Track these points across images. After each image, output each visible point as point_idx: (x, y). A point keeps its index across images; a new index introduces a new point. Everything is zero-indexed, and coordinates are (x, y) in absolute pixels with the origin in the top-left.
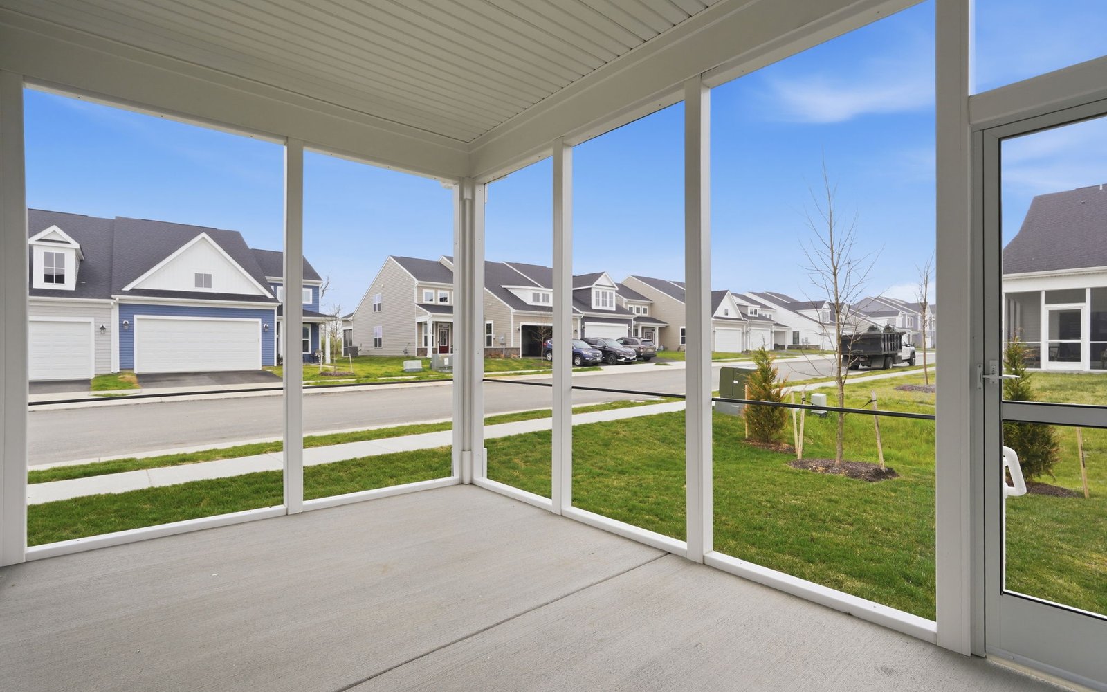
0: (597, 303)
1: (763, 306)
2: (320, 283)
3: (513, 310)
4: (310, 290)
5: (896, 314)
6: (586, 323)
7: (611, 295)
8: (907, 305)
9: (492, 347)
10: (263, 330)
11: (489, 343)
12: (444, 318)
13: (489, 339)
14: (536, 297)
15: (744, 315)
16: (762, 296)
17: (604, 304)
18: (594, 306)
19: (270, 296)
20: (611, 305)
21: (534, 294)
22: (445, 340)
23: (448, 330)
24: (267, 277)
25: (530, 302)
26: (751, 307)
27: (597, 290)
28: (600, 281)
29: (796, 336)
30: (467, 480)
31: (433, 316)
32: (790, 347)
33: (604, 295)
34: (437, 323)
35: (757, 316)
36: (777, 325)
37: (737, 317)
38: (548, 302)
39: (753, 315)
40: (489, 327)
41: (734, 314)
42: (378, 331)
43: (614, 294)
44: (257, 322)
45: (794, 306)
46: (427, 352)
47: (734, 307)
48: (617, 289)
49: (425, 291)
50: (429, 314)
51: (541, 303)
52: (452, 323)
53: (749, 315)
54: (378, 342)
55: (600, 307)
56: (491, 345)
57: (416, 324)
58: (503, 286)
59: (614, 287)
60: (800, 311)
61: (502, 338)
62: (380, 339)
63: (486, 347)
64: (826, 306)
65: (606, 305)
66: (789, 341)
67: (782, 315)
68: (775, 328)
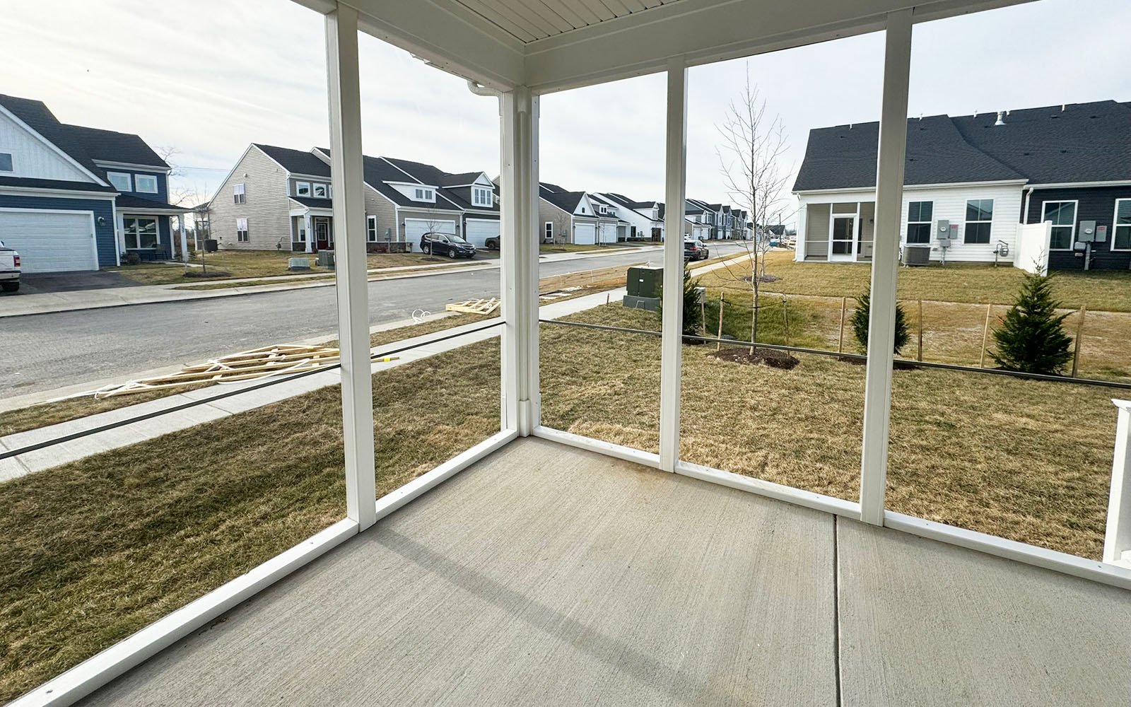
0: (477, 201)
1: (611, 206)
2: (167, 170)
3: (397, 206)
4: (155, 178)
5: (702, 212)
6: (467, 219)
7: (489, 192)
8: (707, 205)
9: (376, 241)
10: (97, 224)
11: (372, 238)
12: (321, 212)
13: (372, 234)
14: (419, 193)
15: (597, 213)
16: (607, 196)
17: (483, 202)
18: (473, 204)
19: (104, 184)
20: (489, 203)
21: (417, 190)
22: (324, 234)
23: (326, 224)
24: (95, 161)
25: (413, 198)
26: (602, 206)
27: (477, 188)
28: (480, 180)
29: (634, 229)
30: (525, 433)
31: (311, 210)
32: (629, 240)
33: (483, 192)
34: (313, 217)
35: (606, 213)
36: (620, 221)
37: (591, 214)
38: (431, 198)
39: (604, 213)
40: (372, 221)
41: (589, 212)
42: (242, 224)
43: (492, 193)
44: (89, 215)
45: (631, 205)
46: (305, 247)
47: (589, 205)
48: (494, 188)
49: (298, 183)
50: (306, 207)
51: (424, 200)
52: (331, 217)
53: (601, 213)
54: (243, 236)
55: (480, 205)
56: (374, 240)
57: (290, 219)
58: (384, 182)
59: (491, 186)
60: (636, 210)
61: (387, 233)
62: (245, 232)
63: (369, 241)
64: (655, 206)
65: (484, 203)
66: (628, 235)
67: (624, 212)
68: (619, 224)
